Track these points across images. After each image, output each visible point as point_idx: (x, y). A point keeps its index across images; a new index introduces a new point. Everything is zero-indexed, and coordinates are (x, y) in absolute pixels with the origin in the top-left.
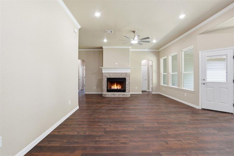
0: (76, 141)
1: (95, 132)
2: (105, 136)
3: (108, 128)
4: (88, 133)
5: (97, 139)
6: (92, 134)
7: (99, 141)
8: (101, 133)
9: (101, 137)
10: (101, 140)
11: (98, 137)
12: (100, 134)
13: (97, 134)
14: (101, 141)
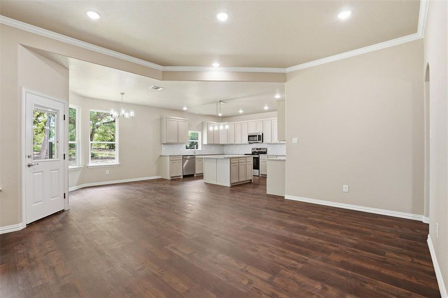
0: (344, 277)
1: (297, 282)
2: (282, 265)
3: (262, 280)
4: (317, 287)
5: (300, 266)
6: (307, 279)
7: (298, 262)
8: (287, 273)
9: (292, 266)
10: (294, 262)
11: (296, 269)
12: (290, 273)
13: (296, 275)
14: (296, 260)
